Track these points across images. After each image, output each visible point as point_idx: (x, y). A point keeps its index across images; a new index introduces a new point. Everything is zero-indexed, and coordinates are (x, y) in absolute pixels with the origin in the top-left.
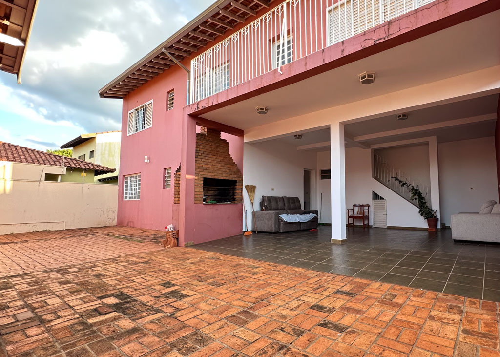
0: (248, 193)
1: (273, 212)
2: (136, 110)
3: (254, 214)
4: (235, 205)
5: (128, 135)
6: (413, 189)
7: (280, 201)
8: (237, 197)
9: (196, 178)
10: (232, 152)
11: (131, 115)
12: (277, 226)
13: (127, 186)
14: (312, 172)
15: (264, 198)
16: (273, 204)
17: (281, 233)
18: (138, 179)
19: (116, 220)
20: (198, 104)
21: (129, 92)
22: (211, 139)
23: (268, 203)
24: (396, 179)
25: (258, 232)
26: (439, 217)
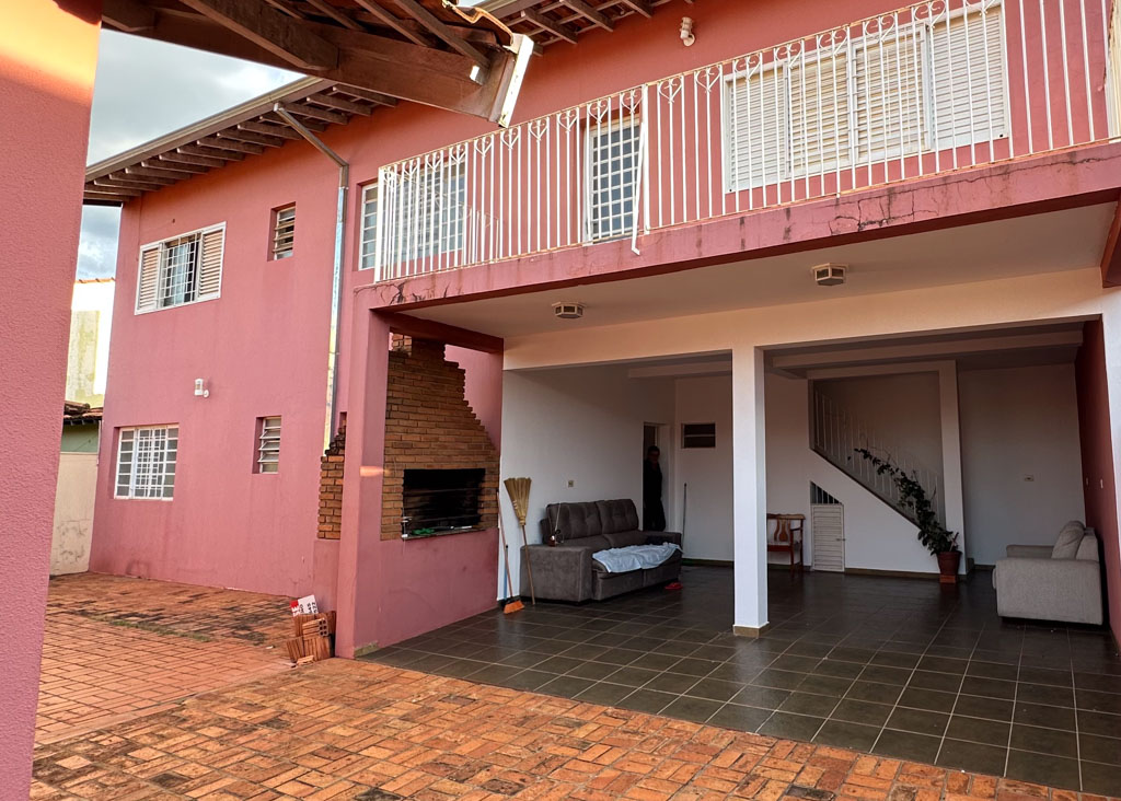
0: (512, 499)
1: (579, 550)
2: (168, 245)
3: (526, 552)
4: (481, 534)
5: (137, 312)
6: (905, 480)
7: (590, 514)
8: (486, 511)
9: (387, 472)
10: (472, 393)
11: (148, 255)
12: (588, 586)
13: (127, 457)
14: (661, 428)
15: (554, 509)
16: (574, 522)
17: (597, 601)
18: (167, 439)
19: (87, 555)
20: (400, 287)
21: (143, 192)
22: (421, 364)
23: (563, 524)
24: (867, 455)
25: (537, 600)
26: (962, 548)
